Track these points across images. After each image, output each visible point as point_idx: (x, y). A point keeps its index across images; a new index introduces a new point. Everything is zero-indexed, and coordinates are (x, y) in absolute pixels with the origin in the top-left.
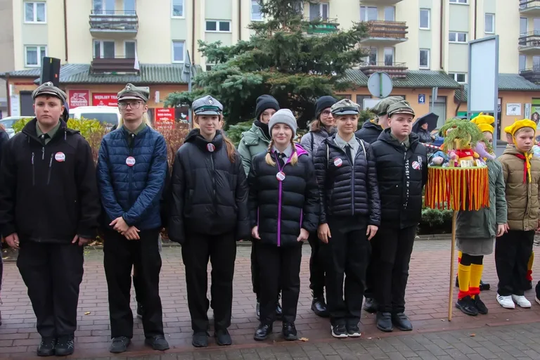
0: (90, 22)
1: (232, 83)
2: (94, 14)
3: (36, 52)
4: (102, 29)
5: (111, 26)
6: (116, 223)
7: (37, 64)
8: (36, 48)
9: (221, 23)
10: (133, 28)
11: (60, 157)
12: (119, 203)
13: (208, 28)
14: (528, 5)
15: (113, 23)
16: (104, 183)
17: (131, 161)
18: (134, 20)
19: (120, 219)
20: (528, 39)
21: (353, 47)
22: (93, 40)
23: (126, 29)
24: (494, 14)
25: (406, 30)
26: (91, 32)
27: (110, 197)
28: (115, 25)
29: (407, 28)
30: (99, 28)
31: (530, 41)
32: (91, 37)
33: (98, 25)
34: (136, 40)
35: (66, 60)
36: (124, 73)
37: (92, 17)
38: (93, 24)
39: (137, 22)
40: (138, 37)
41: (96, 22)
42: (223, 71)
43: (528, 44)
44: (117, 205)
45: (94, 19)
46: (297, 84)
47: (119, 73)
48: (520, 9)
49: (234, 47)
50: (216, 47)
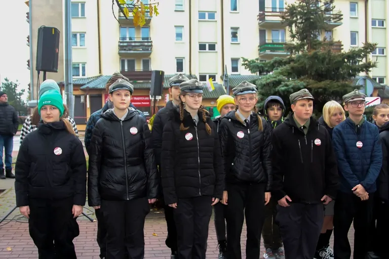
0: (119, 46)
1: (285, 88)
2: (121, 41)
3: (79, 68)
4: (127, 50)
5: (134, 48)
6: (356, 189)
7: (79, 76)
8: (79, 65)
9: (209, 45)
10: (148, 50)
11: (318, 142)
12: (356, 175)
13: (201, 49)
15: (135, 46)
16: (343, 160)
17: (359, 144)
18: (150, 44)
19: (359, 186)
21: (361, 61)
22: (120, 58)
23: (143, 50)
25: (342, 47)
26: (119, 53)
27: (348, 170)
28: (136, 48)
29: (343, 45)
30: (125, 50)
32: (118, 57)
33: (124, 48)
34: (150, 58)
35: (100, 73)
36: (142, 81)
37: (121, 42)
38: (121, 48)
39: (151, 45)
40: (152, 56)
41: (123, 46)
42: (274, 79)
44: (355, 176)
45: (122, 44)
46: (330, 88)
47: (138, 81)
49: (270, 62)
50: (255, 62)
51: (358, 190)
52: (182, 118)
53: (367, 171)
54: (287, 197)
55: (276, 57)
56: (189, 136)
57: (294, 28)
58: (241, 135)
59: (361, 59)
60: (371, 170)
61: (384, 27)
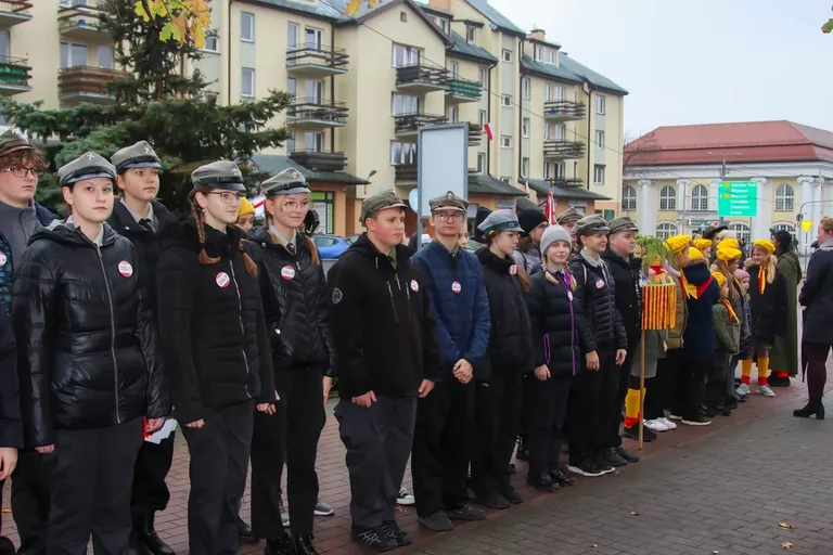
6: (459, 367)
14: (298, 61)
17: (456, 287)
19: (462, 362)
20: (298, 109)
24: (254, 70)
31: (301, 111)
43: (298, 115)
48: (287, 66)
49: (70, 112)
50: (32, 110)
51: (462, 369)
52: (202, 237)
53: (472, 333)
54: (372, 392)
55: (85, 104)
56: (223, 280)
57: (126, 45)
58: (288, 272)
59: (262, 121)
60: (478, 332)
61: (217, 51)
